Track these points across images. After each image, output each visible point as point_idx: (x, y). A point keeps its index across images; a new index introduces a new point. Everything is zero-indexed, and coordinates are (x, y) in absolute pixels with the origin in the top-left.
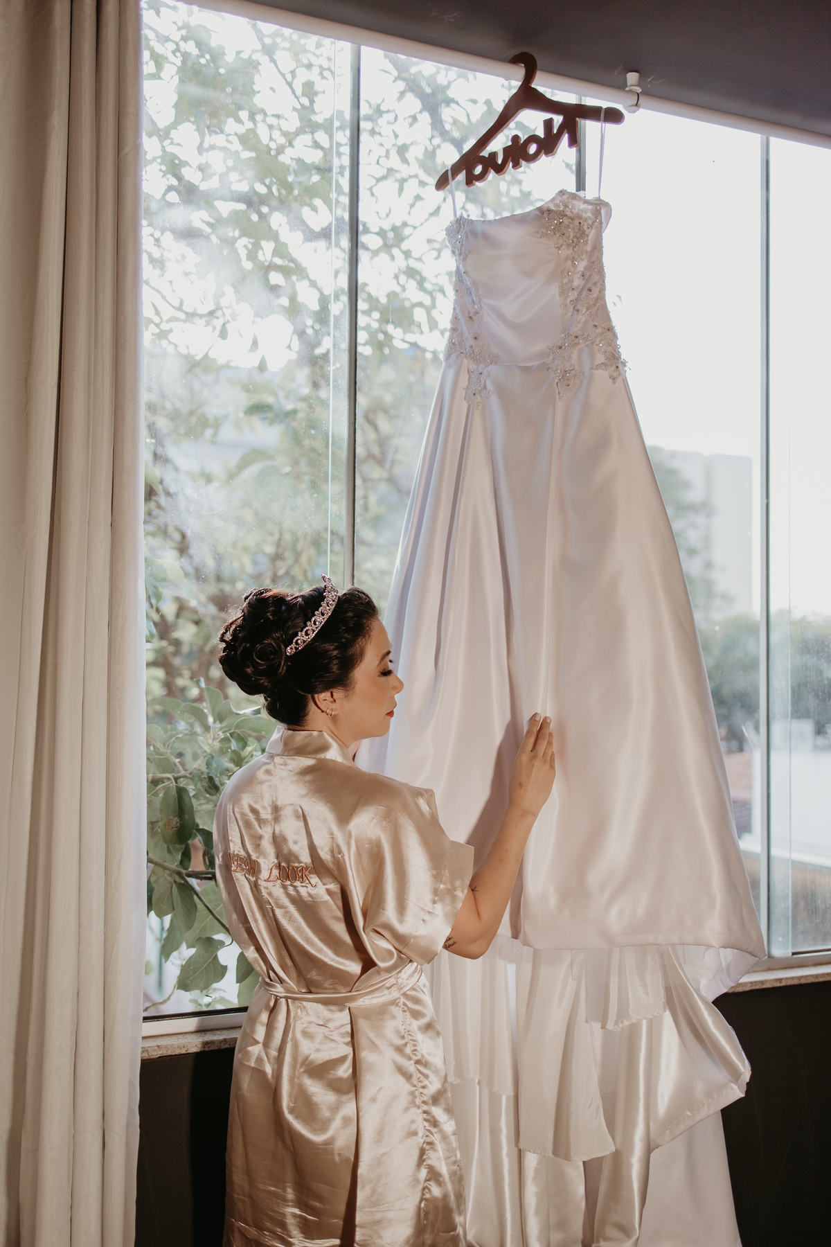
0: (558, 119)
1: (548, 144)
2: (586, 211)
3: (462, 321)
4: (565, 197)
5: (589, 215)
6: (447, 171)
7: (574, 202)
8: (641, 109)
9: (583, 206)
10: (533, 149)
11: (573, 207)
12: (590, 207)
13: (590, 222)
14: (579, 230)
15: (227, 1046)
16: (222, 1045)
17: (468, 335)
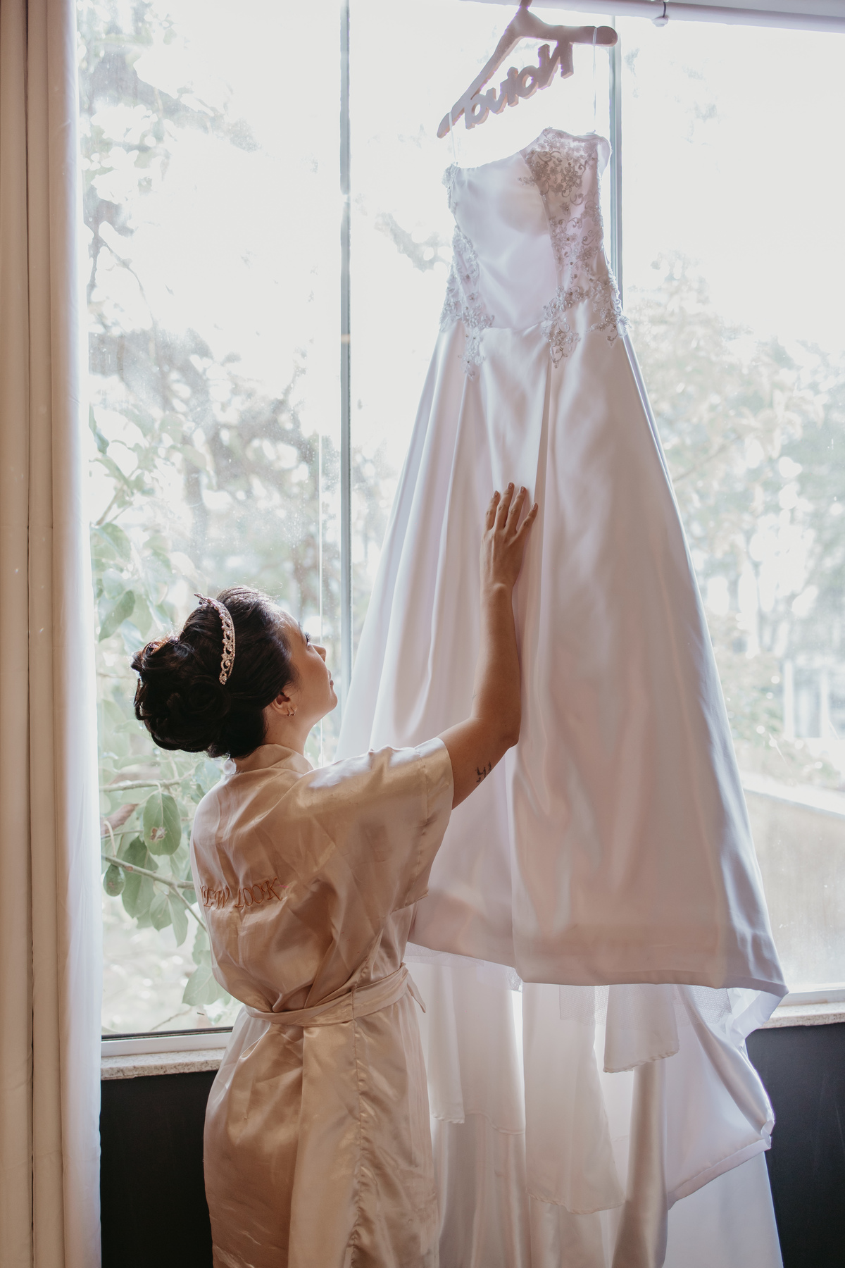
0: (553, 45)
1: (541, 76)
2: (578, 150)
3: (459, 280)
4: (550, 136)
5: (582, 153)
6: (448, 114)
7: (562, 140)
8: (669, 21)
9: (574, 144)
10: (529, 81)
11: (562, 145)
12: (583, 144)
13: (583, 162)
14: (569, 171)
15: (208, 1068)
16: (203, 1067)
17: (463, 297)
